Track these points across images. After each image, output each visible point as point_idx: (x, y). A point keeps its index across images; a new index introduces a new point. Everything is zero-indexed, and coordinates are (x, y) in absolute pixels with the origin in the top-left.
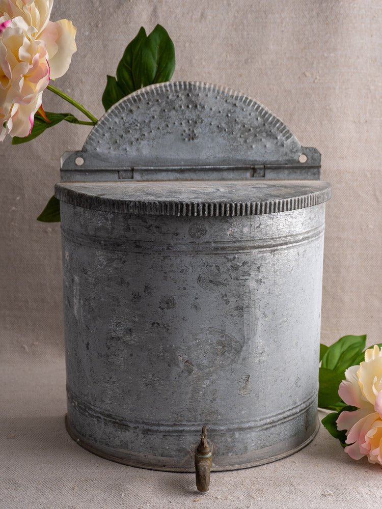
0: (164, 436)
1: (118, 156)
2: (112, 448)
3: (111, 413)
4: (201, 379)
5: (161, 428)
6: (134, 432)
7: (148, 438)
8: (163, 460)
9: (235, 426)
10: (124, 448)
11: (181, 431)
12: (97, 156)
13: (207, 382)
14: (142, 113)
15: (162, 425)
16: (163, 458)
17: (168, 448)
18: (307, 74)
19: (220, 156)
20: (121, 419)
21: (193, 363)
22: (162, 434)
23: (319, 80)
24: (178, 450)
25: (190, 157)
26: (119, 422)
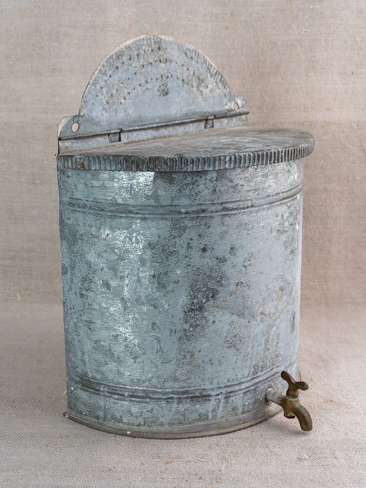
0: (244, 393)
1: (109, 118)
2: (188, 426)
3: (187, 389)
4: (270, 327)
5: (243, 386)
6: (216, 400)
7: (230, 401)
8: (243, 417)
9: (288, 363)
10: (204, 420)
11: (256, 384)
12: (91, 121)
13: (274, 328)
14: (126, 70)
15: (243, 382)
16: (244, 415)
17: (247, 404)
18: (293, 26)
19: (185, 110)
20: (202, 391)
21: (267, 313)
22: (243, 391)
23: (305, 32)
24: (254, 403)
25: (164, 113)
26: (199, 395)
